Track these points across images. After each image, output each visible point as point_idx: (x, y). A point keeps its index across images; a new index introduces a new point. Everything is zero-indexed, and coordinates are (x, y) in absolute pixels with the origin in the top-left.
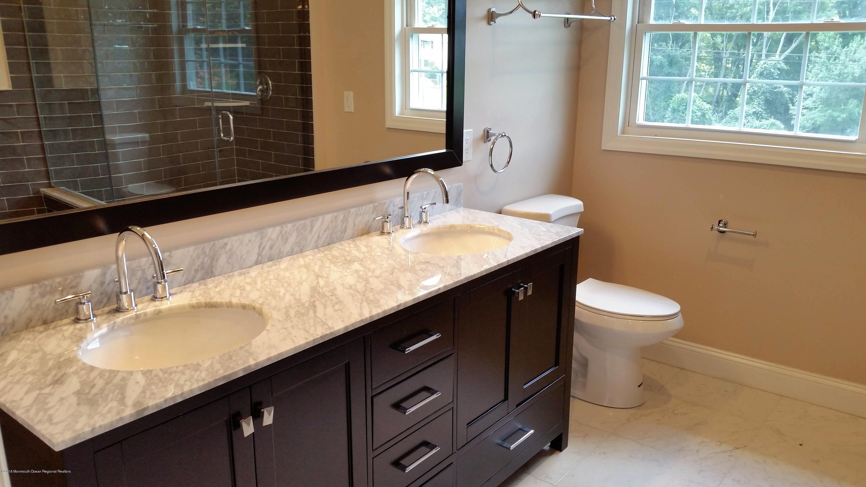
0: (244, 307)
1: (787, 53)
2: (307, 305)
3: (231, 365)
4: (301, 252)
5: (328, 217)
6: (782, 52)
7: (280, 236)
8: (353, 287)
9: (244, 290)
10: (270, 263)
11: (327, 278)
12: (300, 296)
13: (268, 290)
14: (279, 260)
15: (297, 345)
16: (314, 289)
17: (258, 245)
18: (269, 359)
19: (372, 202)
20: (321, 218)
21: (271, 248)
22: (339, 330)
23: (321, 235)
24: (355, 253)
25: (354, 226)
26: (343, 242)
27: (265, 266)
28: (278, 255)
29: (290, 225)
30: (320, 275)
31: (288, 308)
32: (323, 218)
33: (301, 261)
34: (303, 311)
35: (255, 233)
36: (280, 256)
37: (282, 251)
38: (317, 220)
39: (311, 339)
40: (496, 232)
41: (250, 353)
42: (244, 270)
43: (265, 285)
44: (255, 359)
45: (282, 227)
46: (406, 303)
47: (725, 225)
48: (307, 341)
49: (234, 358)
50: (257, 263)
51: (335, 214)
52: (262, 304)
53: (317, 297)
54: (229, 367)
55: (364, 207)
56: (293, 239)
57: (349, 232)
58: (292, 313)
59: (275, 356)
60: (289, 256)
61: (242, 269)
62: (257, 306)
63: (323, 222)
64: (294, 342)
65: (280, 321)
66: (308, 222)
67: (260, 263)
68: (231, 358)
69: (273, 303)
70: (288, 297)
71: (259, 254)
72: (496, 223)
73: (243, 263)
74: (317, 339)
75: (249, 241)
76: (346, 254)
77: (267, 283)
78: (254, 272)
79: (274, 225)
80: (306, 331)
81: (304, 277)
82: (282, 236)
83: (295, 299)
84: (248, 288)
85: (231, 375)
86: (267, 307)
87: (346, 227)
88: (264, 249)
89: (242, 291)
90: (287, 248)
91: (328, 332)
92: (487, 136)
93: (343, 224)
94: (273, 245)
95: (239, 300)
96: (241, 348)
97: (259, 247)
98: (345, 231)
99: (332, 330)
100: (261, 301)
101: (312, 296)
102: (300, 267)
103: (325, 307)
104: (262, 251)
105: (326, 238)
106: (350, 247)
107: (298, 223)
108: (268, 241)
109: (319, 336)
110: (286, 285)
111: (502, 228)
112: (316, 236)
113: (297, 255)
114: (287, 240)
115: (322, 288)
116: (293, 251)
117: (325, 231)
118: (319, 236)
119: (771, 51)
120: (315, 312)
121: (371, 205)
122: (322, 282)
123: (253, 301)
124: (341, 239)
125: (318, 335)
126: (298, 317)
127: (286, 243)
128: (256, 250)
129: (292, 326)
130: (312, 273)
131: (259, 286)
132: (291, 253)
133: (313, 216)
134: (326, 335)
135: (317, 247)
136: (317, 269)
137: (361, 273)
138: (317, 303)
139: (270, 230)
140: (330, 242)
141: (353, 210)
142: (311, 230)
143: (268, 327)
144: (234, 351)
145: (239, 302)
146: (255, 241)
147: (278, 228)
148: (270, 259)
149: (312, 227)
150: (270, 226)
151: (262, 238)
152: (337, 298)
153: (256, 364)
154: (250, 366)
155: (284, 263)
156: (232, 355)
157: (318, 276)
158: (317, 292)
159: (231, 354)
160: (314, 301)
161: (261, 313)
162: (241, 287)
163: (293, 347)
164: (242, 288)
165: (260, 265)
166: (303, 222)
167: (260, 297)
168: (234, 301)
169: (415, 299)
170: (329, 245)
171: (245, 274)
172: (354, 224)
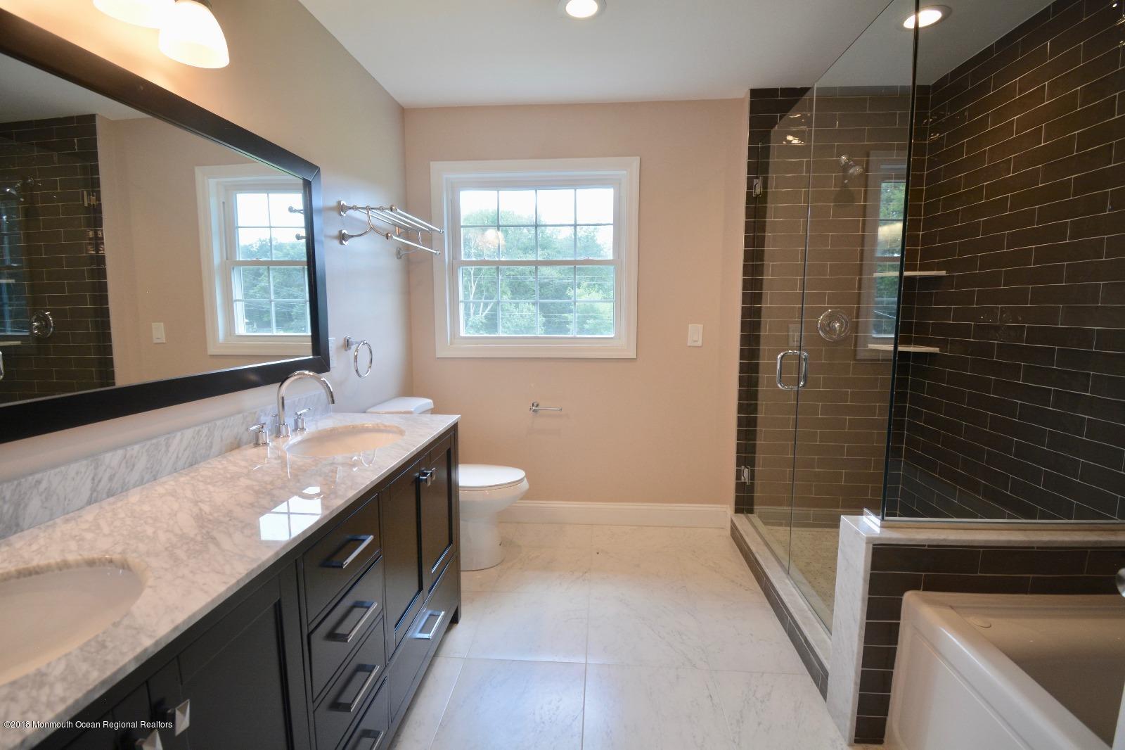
0: (91, 563)
1: (486, 312)
2: (199, 538)
3: (109, 657)
4: (155, 479)
5: (189, 433)
6: (483, 311)
7: (124, 461)
8: (256, 504)
9: (82, 539)
10: (111, 499)
11: (210, 501)
12: (181, 530)
13: (125, 533)
14: (124, 494)
15: (215, 595)
16: (200, 519)
17: (90, 478)
18: (176, 628)
19: (239, 413)
20: (179, 434)
21: (111, 479)
22: (268, 560)
23: (180, 455)
24: (232, 468)
25: (222, 440)
26: (209, 461)
27: (105, 504)
28: (122, 488)
29: (137, 447)
30: (198, 499)
31: (170, 549)
32: (182, 434)
33: (160, 490)
34: (197, 548)
35: (85, 462)
36: (125, 488)
37: (127, 481)
38: (174, 437)
39: (233, 581)
40: (382, 428)
41: (136, 629)
42: (72, 514)
43: (115, 527)
44: (150, 636)
45: (126, 450)
46: (338, 508)
47: (537, 405)
48: (228, 585)
49: (110, 645)
50: (89, 503)
51: (197, 428)
52: (124, 552)
53: (211, 526)
54: (105, 662)
55: (232, 418)
56: (142, 463)
57: (216, 448)
58: (181, 554)
59: (184, 622)
60: (138, 486)
61: (68, 513)
62: (116, 557)
63: (181, 440)
64: (206, 592)
65: (166, 570)
66: (162, 440)
67: (96, 501)
68: (103, 646)
69: (142, 547)
70: (162, 536)
71: (93, 490)
72: (379, 421)
73: (68, 505)
74: (242, 579)
75: (77, 473)
76: (222, 472)
77: (117, 523)
78: (89, 515)
79: (115, 448)
80: (218, 573)
81: (176, 506)
82: (127, 463)
83: (176, 535)
84: (89, 536)
85: (115, 674)
86: (135, 555)
87: (211, 443)
88: (100, 481)
89: (81, 542)
90: (135, 476)
91: (255, 565)
92: (347, 344)
93: (208, 439)
94: (114, 475)
95: (80, 555)
96: (115, 625)
97: (93, 479)
98: (211, 447)
99: (260, 562)
100: (119, 549)
101: (202, 527)
102: (161, 497)
103: (230, 536)
104: (97, 485)
105: (188, 458)
106: (222, 464)
107: (149, 443)
108: (105, 470)
109: (243, 575)
110: (150, 521)
111: (387, 424)
112: (175, 455)
113: (150, 483)
114: (134, 466)
115: (211, 514)
116: (142, 479)
117: (185, 450)
118: (177, 457)
119: (476, 313)
120: (217, 545)
121: (241, 415)
122: (206, 508)
123: (107, 552)
124: (206, 458)
125: (240, 574)
126: (194, 557)
127: (132, 470)
128: (89, 484)
129: (192, 572)
130: (185, 500)
131: (106, 530)
132: (141, 482)
133: (169, 433)
134: (253, 570)
135: (176, 470)
136: (189, 494)
137: (257, 488)
138: (214, 533)
139: (108, 455)
140: (193, 463)
141: (219, 423)
142: (167, 451)
143: (150, 582)
144: (104, 633)
145: (79, 558)
146: (85, 473)
147: (120, 452)
148: (110, 494)
149: (168, 446)
150: (106, 451)
151: (96, 468)
152: (241, 522)
153: (156, 643)
154: (146, 650)
155: (134, 497)
156: (104, 641)
157: (196, 503)
158: (206, 520)
159: (100, 639)
160: (208, 532)
161: (125, 566)
162: (76, 536)
163: (209, 599)
164: (77, 538)
165: (97, 504)
166: (154, 441)
167: (115, 544)
168: (71, 557)
169: (346, 501)
170: (192, 465)
171: (75, 519)
172: (221, 437)
